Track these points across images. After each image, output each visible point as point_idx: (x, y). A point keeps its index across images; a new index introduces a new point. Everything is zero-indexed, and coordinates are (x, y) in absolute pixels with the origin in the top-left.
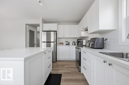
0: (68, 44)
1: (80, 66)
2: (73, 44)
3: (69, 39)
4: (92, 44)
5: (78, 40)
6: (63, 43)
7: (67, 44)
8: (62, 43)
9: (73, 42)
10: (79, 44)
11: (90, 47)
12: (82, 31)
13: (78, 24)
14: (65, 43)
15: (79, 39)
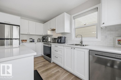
0: (33, 41)
1: (51, 57)
2: (38, 41)
3: (34, 36)
4: (60, 40)
5: (43, 37)
6: (27, 40)
7: (31, 42)
8: (25, 40)
9: (38, 39)
10: (44, 41)
11: (59, 42)
12: (49, 30)
13: (44, 23)
14: (29, 40)
15: (45, 37)
